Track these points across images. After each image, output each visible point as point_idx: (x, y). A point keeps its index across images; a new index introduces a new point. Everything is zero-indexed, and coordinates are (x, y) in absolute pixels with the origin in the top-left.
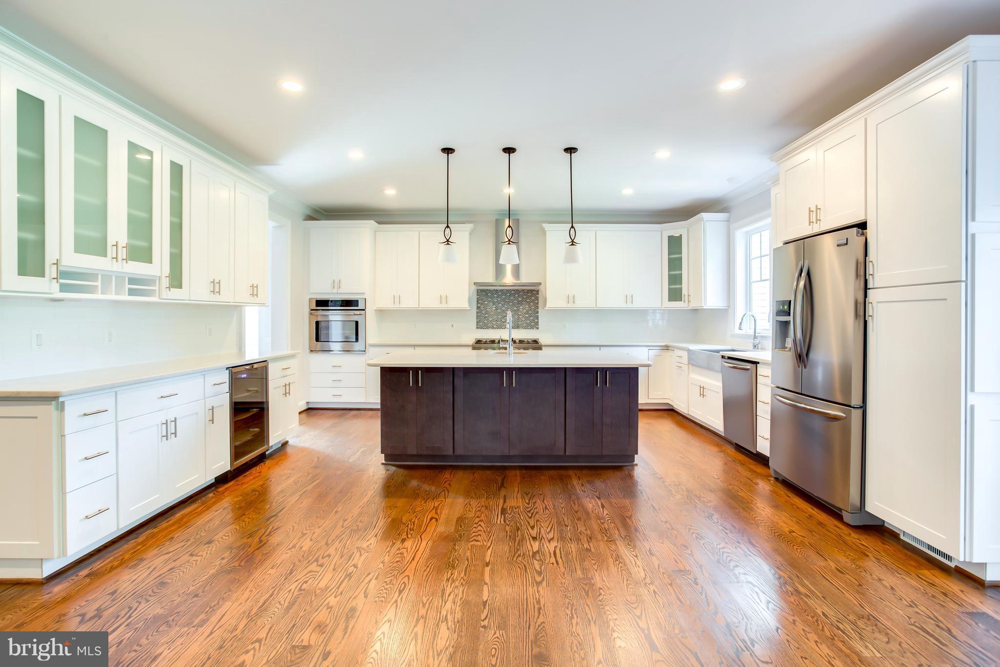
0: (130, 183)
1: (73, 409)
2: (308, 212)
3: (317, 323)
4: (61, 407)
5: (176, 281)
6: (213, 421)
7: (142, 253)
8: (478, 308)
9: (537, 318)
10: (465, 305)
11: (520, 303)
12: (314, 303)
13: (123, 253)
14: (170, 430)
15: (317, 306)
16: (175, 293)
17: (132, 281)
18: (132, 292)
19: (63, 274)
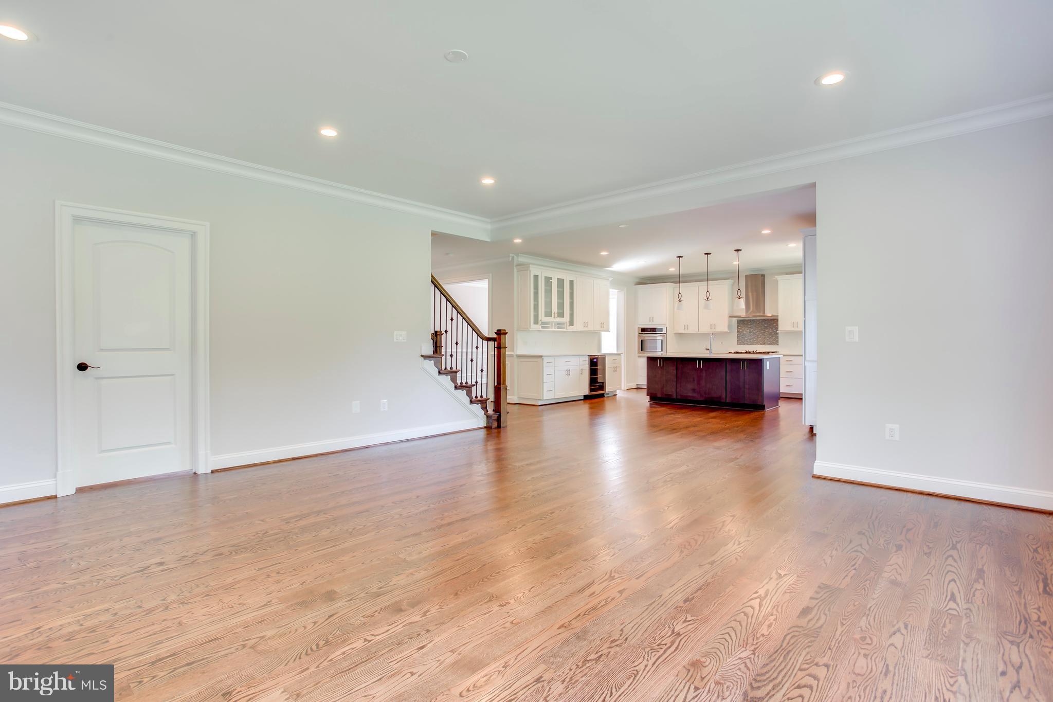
0: (558, 291)
1: (546, 360)
2: (637, 280)
3: (642, 341)
4: (543, 359)
5: (572, 323)
6: (582, 374)
7: (561, 315)
8: (738, 331)
9: (778, 337)
10: (726, 330)
11: (766, 328)
12: (640, 330)
13: (556, 315)
14: (568, 373)
15: (642, 331)
16: (571, 328)
17: (559, 324)
18: (558, 328)
19: (543, 323)
